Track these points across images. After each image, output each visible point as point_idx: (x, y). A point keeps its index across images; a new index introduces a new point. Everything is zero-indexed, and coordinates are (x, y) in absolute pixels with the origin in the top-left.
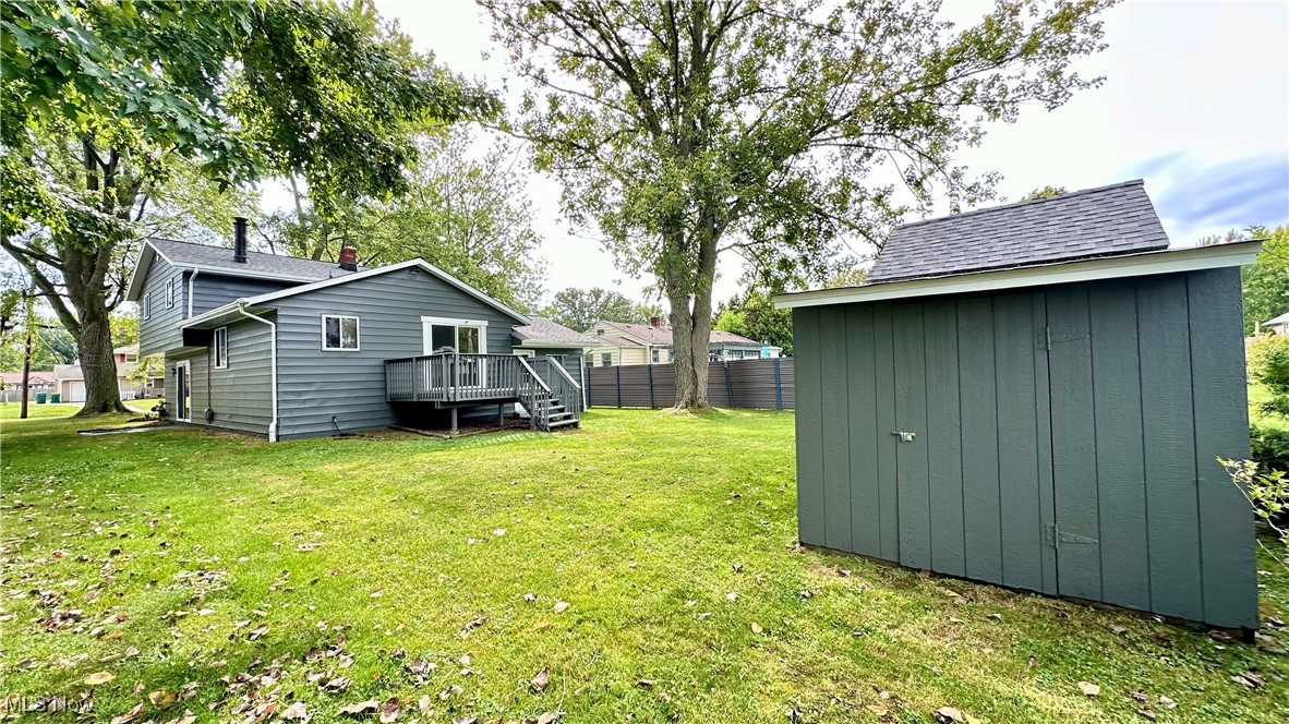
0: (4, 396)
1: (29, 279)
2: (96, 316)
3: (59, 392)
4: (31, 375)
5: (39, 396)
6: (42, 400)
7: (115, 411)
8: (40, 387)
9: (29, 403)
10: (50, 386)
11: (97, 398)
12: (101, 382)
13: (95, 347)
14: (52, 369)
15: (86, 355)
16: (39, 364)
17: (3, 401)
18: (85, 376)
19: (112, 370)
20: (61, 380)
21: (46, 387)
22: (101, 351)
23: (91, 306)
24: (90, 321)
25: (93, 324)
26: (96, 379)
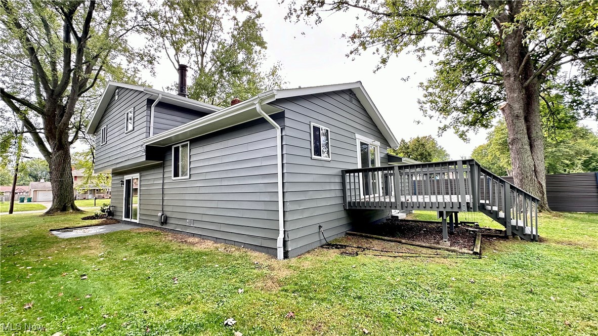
0: (2, 198)
1: (20, 123)
2: (62, 146)
3: (32, 196)
4: (17, 187)
5: (21, 198)
6: (22, 200)
7: (71, 211)
8: (21, 194)
9: (15, 202)
10: (27, 193)
11: (60, 201)
12: (63, 191)
13: (61, 167)
14: (28, 185)
15: (54, 173)
16: (22, 182)
17: (2, 201)
18: (53, 187)
19: (71, 183)
20: (33, 190)
21: (25, 194)
22: (64, 170)
23: (60, 140)
24: (58, 150)
25: (60, 152)
26: (60, 189)
